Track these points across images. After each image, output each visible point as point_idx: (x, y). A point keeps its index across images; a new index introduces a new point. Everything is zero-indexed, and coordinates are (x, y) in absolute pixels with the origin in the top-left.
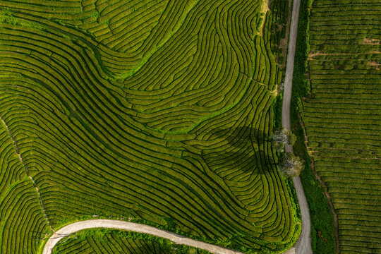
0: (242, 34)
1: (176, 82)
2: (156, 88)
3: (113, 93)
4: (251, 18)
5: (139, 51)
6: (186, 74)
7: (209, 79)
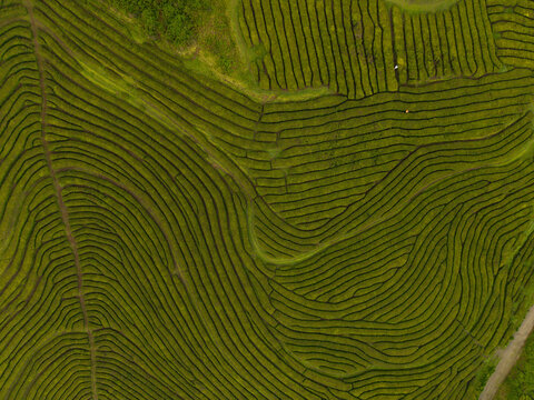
0: (483, 259)
1: (356, 301)
2: (320, 299)
3: (253, 280)
4: (507, 237)
5: (317, 233)
6: (375, 294)
7: (406, 314)
